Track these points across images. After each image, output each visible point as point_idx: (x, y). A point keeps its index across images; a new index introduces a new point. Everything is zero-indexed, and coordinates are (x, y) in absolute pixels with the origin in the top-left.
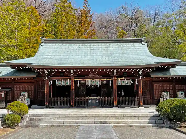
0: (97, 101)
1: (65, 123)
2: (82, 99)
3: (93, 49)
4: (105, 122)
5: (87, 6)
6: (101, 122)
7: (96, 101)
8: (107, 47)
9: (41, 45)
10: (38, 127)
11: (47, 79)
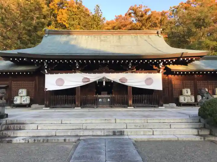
0: (109, 100)
2: (89, 97)
3: (104, 41)
4: (121, 133)
5: (99, 11)
6: (114, 134)
7: (107, 99)
8: (120, 38)
9: (45, 37)
10: (11, 143)
11: (46, 72)
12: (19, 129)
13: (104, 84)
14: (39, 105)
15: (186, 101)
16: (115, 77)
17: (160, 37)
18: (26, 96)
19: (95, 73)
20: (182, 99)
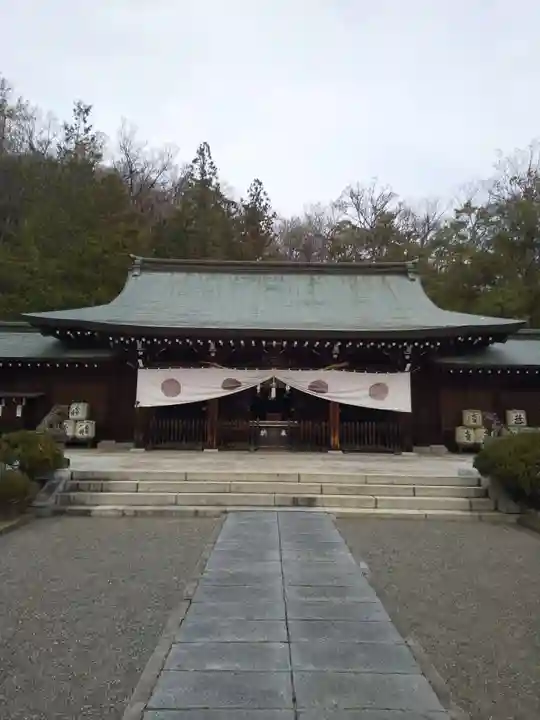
0: (283, 433)
1: (180, 502)
2: (240, 425)
3: (275, 290)
4: (311, 502)
6: (295, 502)
7: (281, 432)
9: (134, 276)
10: (90, 516)
11: (141, 365)
12: (99, 489)
13: (273, 394)
14: (117, 441)
15: (472, 441)
16: (300, 380)
17: (413, 280)
18: (87, 419)
19: (252, 367)
20: (462, 436)
